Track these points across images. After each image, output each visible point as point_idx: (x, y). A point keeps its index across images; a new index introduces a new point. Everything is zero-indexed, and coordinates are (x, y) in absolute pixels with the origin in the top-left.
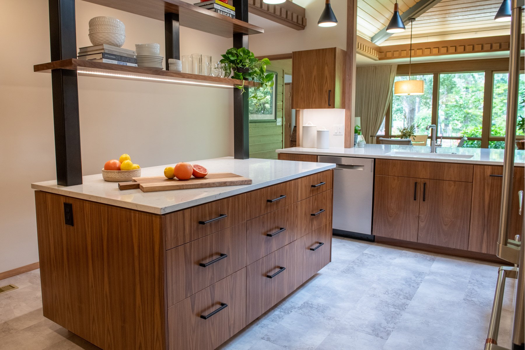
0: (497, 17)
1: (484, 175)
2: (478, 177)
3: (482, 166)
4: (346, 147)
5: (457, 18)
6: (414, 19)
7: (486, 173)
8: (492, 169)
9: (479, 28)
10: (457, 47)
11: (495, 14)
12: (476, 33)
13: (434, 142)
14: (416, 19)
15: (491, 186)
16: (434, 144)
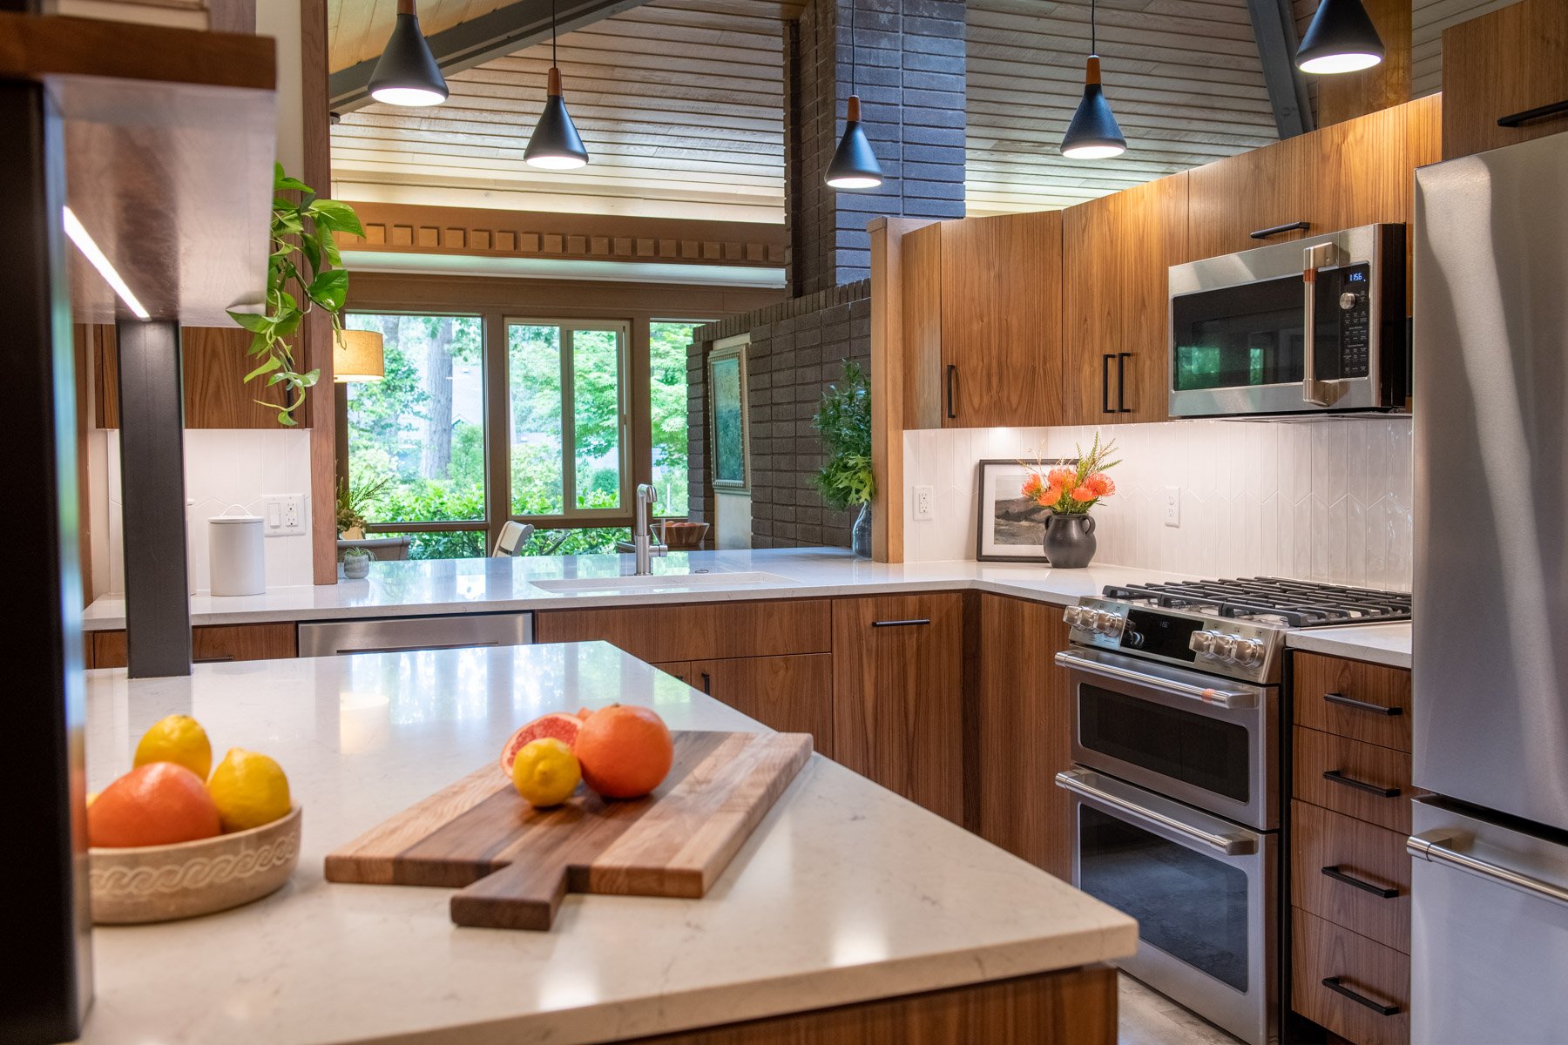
0: (530, 153)
1: (858, 625)
2: (845, 634)
3: (853, 600)
4: (320, 580)
5: (450, 138)
6: (337, 115)
7: (864, 618)
8: (876, 606)
9: (496, 181)
10: (441, 231)
11: (525, 143)
12: (487, 195)
13: (644, 540)
14: (344, 118)
15: (877, 655)
16: (644, 547)
